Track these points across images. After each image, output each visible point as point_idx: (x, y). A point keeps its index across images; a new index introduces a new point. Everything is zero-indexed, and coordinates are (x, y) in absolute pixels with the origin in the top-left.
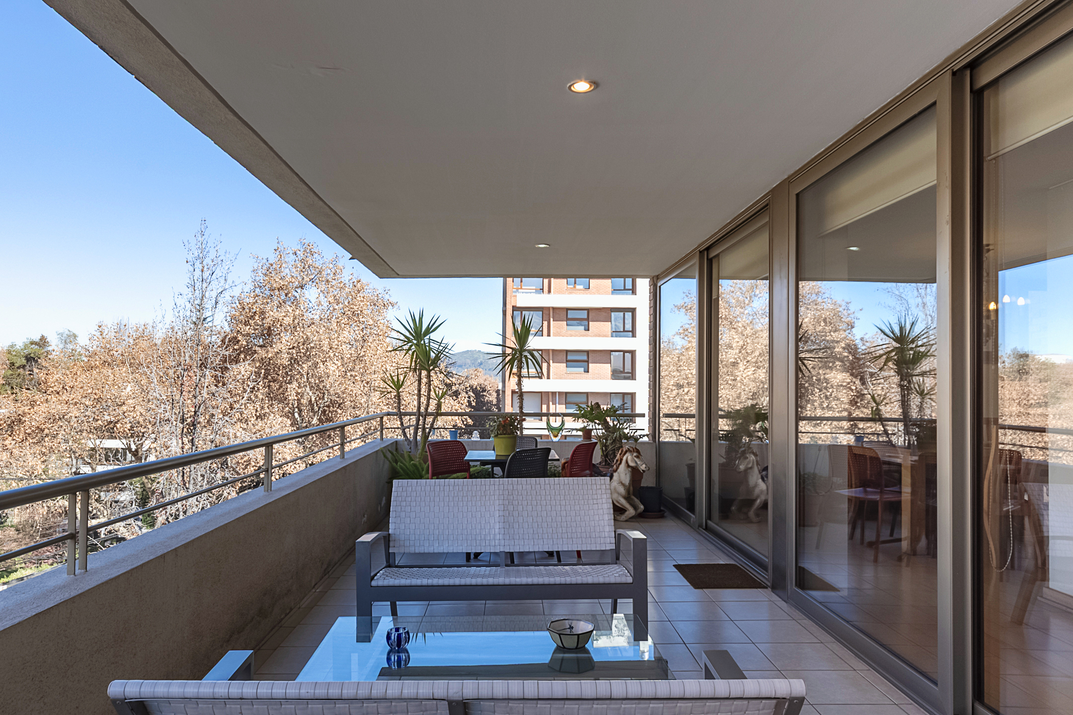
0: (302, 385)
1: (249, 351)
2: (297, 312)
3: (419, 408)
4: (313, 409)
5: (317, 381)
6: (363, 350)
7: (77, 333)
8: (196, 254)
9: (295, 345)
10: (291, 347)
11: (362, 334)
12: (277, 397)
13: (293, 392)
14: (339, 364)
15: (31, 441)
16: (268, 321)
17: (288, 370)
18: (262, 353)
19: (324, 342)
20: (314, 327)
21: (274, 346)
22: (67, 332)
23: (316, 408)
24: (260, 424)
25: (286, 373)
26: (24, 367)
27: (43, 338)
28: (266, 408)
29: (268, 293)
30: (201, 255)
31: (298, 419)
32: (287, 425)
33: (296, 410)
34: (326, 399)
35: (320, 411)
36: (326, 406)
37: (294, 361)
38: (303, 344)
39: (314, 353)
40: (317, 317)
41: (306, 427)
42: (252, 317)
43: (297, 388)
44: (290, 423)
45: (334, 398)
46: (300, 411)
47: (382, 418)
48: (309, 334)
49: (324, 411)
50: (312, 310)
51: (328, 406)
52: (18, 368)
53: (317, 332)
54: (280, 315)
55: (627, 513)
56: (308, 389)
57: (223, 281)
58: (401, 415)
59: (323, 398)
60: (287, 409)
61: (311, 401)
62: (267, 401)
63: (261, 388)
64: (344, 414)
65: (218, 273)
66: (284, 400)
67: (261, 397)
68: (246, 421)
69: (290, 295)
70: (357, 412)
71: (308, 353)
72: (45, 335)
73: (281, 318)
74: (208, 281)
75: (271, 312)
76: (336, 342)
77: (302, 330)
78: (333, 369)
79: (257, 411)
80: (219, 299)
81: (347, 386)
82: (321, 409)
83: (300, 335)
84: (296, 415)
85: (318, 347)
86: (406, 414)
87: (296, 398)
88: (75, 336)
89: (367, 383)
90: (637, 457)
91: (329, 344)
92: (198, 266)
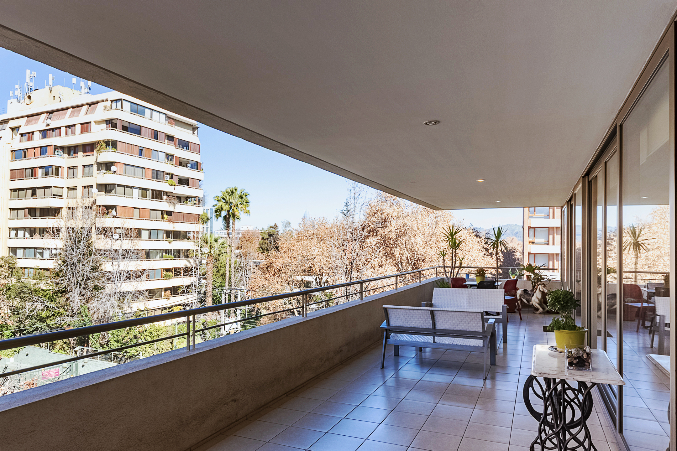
0: (403, 249)
1: (374, 232)
2: (400, 209)
3: (452, 264)
4: (408, 262)
5: (411, 247)
6: (436, 229)
7: (290, 222)
8: (352, 185)
9: (399, 227)
10: (397, 228)
11: (435, 220)
12: (389, 255)
13: (398, 253)
14: (423, 238)
15: (277, 276)
16: (384, 215)
17: (395, 241)
18: (381, 231)
19: (414, 226)
20: (408, 217)
21: (388, 228)
22: (286, 221)
23: (410, 262)
24: (381, 270)
25: (394, 243)
26: (267, 239)
27: (275, 225)
28: (384, 261)
29: (384, 199)
30: (354, 186)
31: (401, 268)
32: (395, 271)
33: (400, 262)
34: (416, 257)
35: (412, 264)
36: (416, 261)
37: (398, 236)
38: (403, 227)
39: (409, 232)
40: (410, 211)
41: (405, 272)
42: (376, 213)
43: (400, 251)
44: (396, 269)
45: (420, 256)
46: (402, 263)
47: (437, 268)
48: (406, 221)
49: (415, 264)
50: (407, 207)
51: (417, 261)
52: (265, 239)
53: (410, 220)
54: (390, 211)
55: (539, 310)
56: (406, 251)
57: (364, 198)
58: (444, 267)
59: (414, 256)
60: (395, 262)
61: (407, 258)
62: (384, 258)
63: (381, 250)
64: (425, 265)
65: (362, 195)
66: (393, 257)
67: (381, 255)
68: (374, 268)
69: (395, 200)
70: (432, 264)
71: (406, 232)
72: (277, 223)
73: (391, 213)
74: (357, 199)
75: (386, 210)
76: (421, 225)
77: (403, 219)
78: (419, 240)
79: (379, 263)
80: (362, 207)
81: (427, 250)
82: (413, 262)
83: (401, 222)
84: (400, 265)
85: (411, 228)
86: (447, 267)
87: (400, 256)
88: (290, 223)
89: (439, 248)
90: (544, 287)
91: (417, 226)
92: (353, 191)
